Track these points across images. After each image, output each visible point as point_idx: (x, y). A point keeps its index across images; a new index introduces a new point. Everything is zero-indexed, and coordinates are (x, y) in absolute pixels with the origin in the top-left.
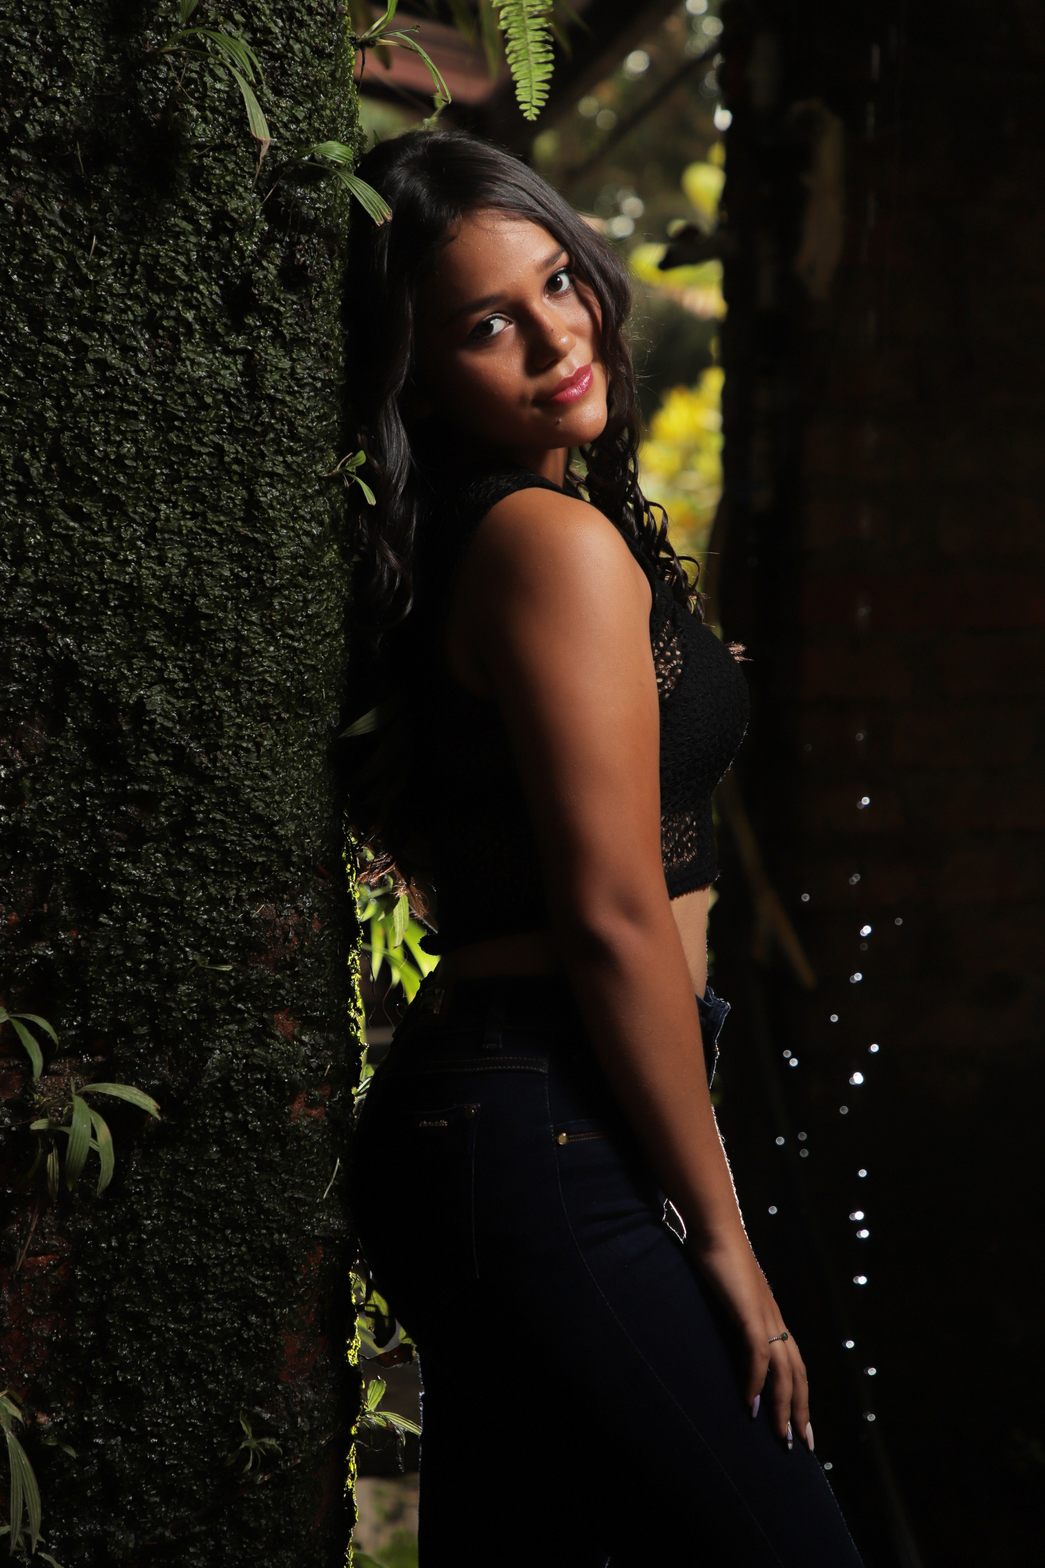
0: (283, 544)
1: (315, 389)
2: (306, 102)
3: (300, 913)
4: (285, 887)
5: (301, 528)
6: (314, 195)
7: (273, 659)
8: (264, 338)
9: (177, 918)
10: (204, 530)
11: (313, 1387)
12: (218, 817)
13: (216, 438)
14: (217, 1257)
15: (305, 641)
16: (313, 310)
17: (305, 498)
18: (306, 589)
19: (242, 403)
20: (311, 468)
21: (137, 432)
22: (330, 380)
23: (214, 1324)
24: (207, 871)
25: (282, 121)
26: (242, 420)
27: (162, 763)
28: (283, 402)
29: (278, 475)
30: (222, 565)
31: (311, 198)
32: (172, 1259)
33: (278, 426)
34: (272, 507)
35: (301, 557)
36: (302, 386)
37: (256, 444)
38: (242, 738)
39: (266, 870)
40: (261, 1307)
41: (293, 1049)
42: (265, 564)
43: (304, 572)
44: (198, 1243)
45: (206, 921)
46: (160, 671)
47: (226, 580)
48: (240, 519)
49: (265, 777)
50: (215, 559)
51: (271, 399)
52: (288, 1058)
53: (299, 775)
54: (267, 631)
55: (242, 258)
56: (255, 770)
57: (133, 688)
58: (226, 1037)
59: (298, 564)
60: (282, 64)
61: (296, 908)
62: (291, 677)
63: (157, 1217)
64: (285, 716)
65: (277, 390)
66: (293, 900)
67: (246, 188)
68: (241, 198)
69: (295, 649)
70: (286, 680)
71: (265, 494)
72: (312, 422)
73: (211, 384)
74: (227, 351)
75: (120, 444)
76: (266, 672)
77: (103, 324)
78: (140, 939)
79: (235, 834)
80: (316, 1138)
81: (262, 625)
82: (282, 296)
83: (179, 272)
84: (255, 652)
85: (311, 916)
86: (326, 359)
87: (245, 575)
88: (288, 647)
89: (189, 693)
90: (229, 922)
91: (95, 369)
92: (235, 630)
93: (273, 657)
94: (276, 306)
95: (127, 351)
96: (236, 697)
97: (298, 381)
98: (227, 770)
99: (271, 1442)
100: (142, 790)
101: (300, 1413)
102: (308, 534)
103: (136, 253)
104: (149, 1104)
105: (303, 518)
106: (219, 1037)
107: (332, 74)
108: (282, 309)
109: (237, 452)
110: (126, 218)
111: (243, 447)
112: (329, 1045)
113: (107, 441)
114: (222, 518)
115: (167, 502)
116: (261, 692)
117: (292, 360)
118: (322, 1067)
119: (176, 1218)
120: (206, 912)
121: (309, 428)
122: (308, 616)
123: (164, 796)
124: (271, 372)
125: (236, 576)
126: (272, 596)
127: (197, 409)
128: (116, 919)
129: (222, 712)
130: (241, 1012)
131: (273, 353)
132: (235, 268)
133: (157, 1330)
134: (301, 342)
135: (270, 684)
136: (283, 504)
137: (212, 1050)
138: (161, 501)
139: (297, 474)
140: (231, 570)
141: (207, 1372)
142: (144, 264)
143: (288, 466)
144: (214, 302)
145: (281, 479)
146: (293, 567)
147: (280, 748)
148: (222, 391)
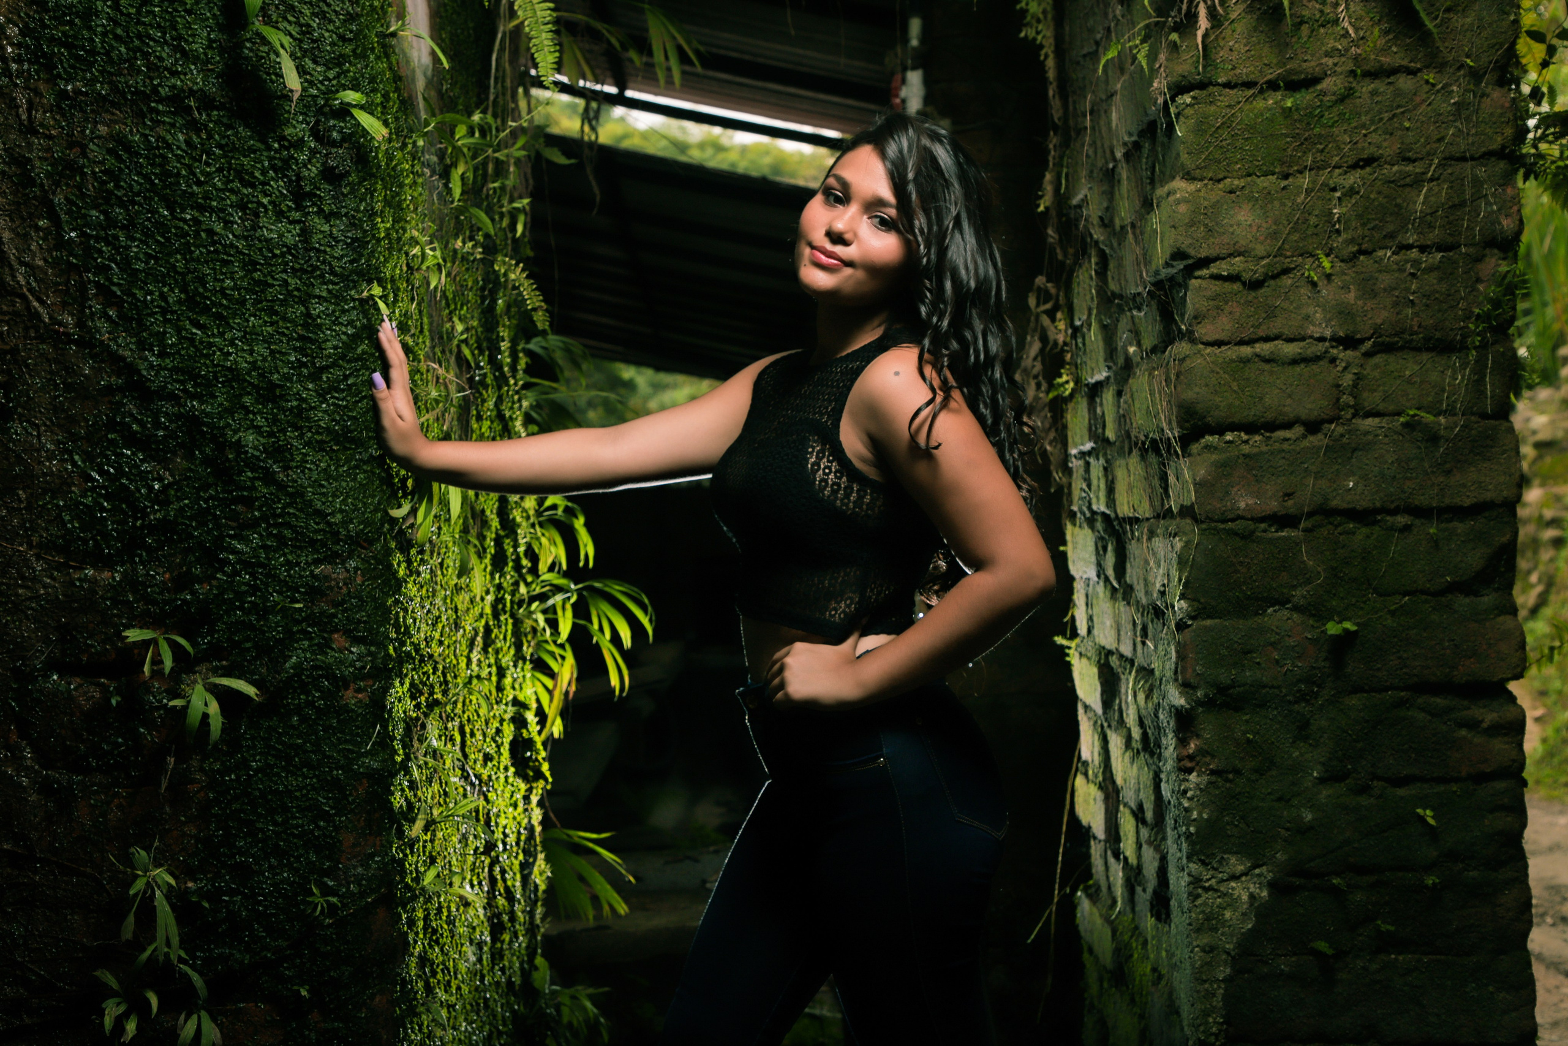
0: (328, 340)
1: (346, 243)
2: (334, 68)
3: (348, 571)
4: (336, 555)
5: (340, 330)
6: (342, 124)
7: (325, 412)
8: (312, 212)
9: (268, 575)
10: (279, 333)
11: (362, 865)
12: (291, 511)
13: (284, 276)
14: (298, 785)
15: (347, 401)
16: (343, 194)
17: (344, 311)
18: (345, 368)
19: (299, 253)
20: (347, 292)
21: (233, 273)
22: (356, 237)
23: (297, 826)
24: (286, 545)
25: (318, 80)
26: (299, 264)
27: (255, 478)
28: (325, 252)
29: (323, 297)
30: (290, 354)
31: (340, 126)
32: (270, 787)
33: (323, 267)
34: (319, 316)
35: (341, 348)
36: (337, 242)
37: (308, 278)
38: (307, 462)
39: (324, 545)
40: (326, 816)
41: (344, 655)
42: (316, 353)
43: (343, 357)
44: (287, 777)
45: (286, 576)
46: (252, 421)
47: (292, 363)
48: (300, 325)
49: (323, 486)
50: (285, 351)
51: (318, 250)
52: (340, 661)
53: (348, 485)
54: (319, 395)
55: (297, 164)
56: (315, 481)
57: (235, 432)
58: (300, 648)
59: (339, 352)
61: (345, 568)
62: (338, 423)
63: (260, 761)
64: (335, 448)
65: (321, 245)
66: (343, 563)
67: (298, 122)
68: (295, 127)
69: (340, 406)
70: (334, 425)
71: (315, 309)
72: (346, 263)
73: (279, 242)
74: (291, 223)
75: (223, 281)
76: (320, 420)
77: (211, 207)
78: (244, 588)
79: (303, 522)
80: (360, 711)
81: (316, 391)
82: (322, 187)
83: (257, 174)
84: (312, 408)
85: (355, 573)
86: (354, 225)
87: (304, 360)
88: (334, 404)
89: (271, 434)
90: (301, 577)
91: (207, 236)
92: (298, 393)
94: (318, 193)
95: (228, 224)
96: (302, 436)
97: (334, 239)
98: (296, 482)
99: (334, 900)
100: (243, 496)
101: (353, 882)
102: (344, 333)
103: (230, 164)
104: (251, 690)
105: (341, 324)
106: (296, 649)
107: (354, 51)
108: (322, 194)
109: (297, 284)
110: (223, 142)
111: (300, 280)
112: (370, 654)
113: (216, 280)
114: (289, 325)
115: (255, 316)
116: (318, 433)
117: (331, 226)
118: (364, 667)
119: (271, 761)
120: (286, 571)
121: (344, 268)
122: (348, 385)
123: (257, 499)
124: (316, 233)
125: (298, 360)
126: (322, 373)
127: (271, 258)
128: (228, 576)
129: (292, 445)
130: (310, 633)
131: (318, 222)
132: (293, 170)
133: (261, 830)
134: (336, 215)
135: (323, 428)
136: (327, 315)
137: (291, 657)
138: (250, 315)
139: (336, 297)
140: (295, 357)
141: (293, 856)
142: (235, 170)
143: (329, 291)
144: (280, 192)
145: (325, 299)
146: (335, 354)
147: (333, 468)
148: (286, 246)
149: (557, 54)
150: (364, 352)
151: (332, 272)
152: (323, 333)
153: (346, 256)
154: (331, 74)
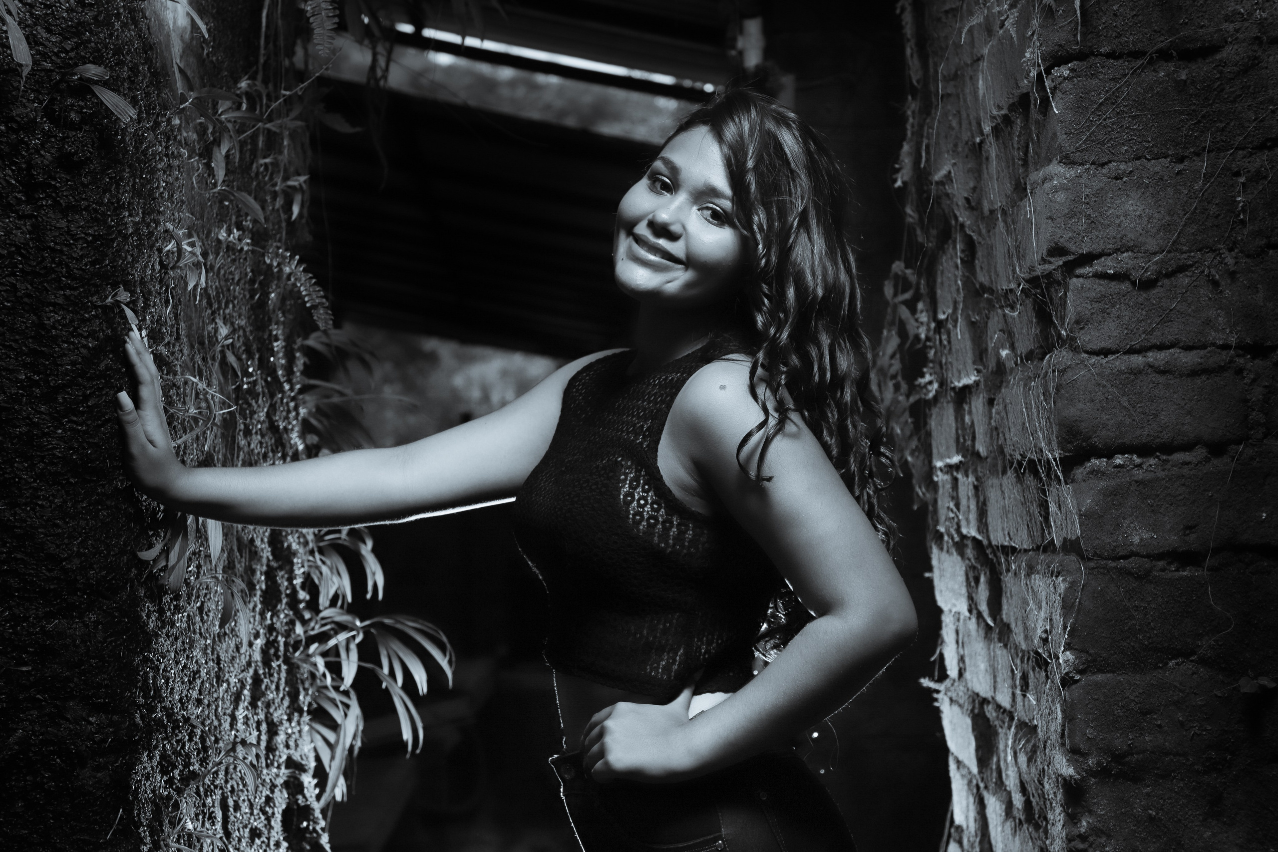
0: (65, 355)
1: (87, 242)
2: (72, 37)
3: (86, 626)
4: (73, 607)
5: (79, 342)
6: (81, 103)
8: (46, 206)
12: (19, 556)
13: (12, 280)
15: (87, 425)
16: (82, 184)
17: (84, 321)
18: (85, 387)
19: (30, 253)
20: (87, 298)
22: (99, 234)
24: (12, 597)
25: (53, 51)
26: (30, 266)
28: (61, 251)
29: (59, 304)
30: (18, 371)
31: (79, 106)
33: (59, 269)
34: (54, 327)
35: (80, 363)
36: (76, 240)
37: (41, 283)
38: (38, 498)
39: (58, 596)
41: (81, 727)
42: (51, 370)
43: (83, 374)
45: (11, 633)
47: (21, 381)
48: (32, 337)
49: (57, 526)
50: (11, 367)
51: (53, 250)
52: (76, 734)
53: (87, 524)
54: (54, 419)
55: (28, 149)
56: (48, 520)
58: (27, 720)
59: (77, 369)
60: (53, 11)
61: (83, 622)
62: (76, 451)
64: (72, 480)
65: (56, 244)
66: (81, 616)
67: (29, 100)
68: (26, 107)
69: (79, 431)
70: (72, 454)
71: (49, 319)
72: (86, 265)
73: (5, 240)
74: (20, 218)
76: (54, 448)
79: (33, 569)
80: (99, 793)
81: (50, 414)
82: (58, 176)
84: (44, 434)
85: (96, 628)
86: (96, 220)
87: (36, 378)
88: (71, 429)
90: (30, 634)
92: (28, 418)
93: (62, 437)
94: (53, 183)
96: (32, 467)
97: (73, 236)
98: (26, 521)
102: (85, 347)
105: (81, 335)
106: (22, 721)
107: (95, 18)
108: (58, 185)
109: (27, 289)
111: (31, 285)
112: (112, 724)
114: (17, 337)
116: (52, 463)
117: (68, 221)
120: (11, 627)
121: (84, 270)
122: (88, 407)
124: (51, 230)
125: (29, 379)
126: (57, 393)
129: (20, 478)
130: (40, 701)
131: (53, 216)
132: (23, 157)
134: (74, 209)
135: (59, 457)
136: (64, 326)
137: (15, 730)
139: (75, 304)
140: (25, 375)
143: (66, 297)
144: (8, 182)
145: (61, 307)
146: (72, 371)
147: (69, 504)
148: (15, 245)
149: (336, 20)
150: (108, 368)
151: (70, 276)
152: (59, 346)
153: (87, 256)
154: (68, 45)
